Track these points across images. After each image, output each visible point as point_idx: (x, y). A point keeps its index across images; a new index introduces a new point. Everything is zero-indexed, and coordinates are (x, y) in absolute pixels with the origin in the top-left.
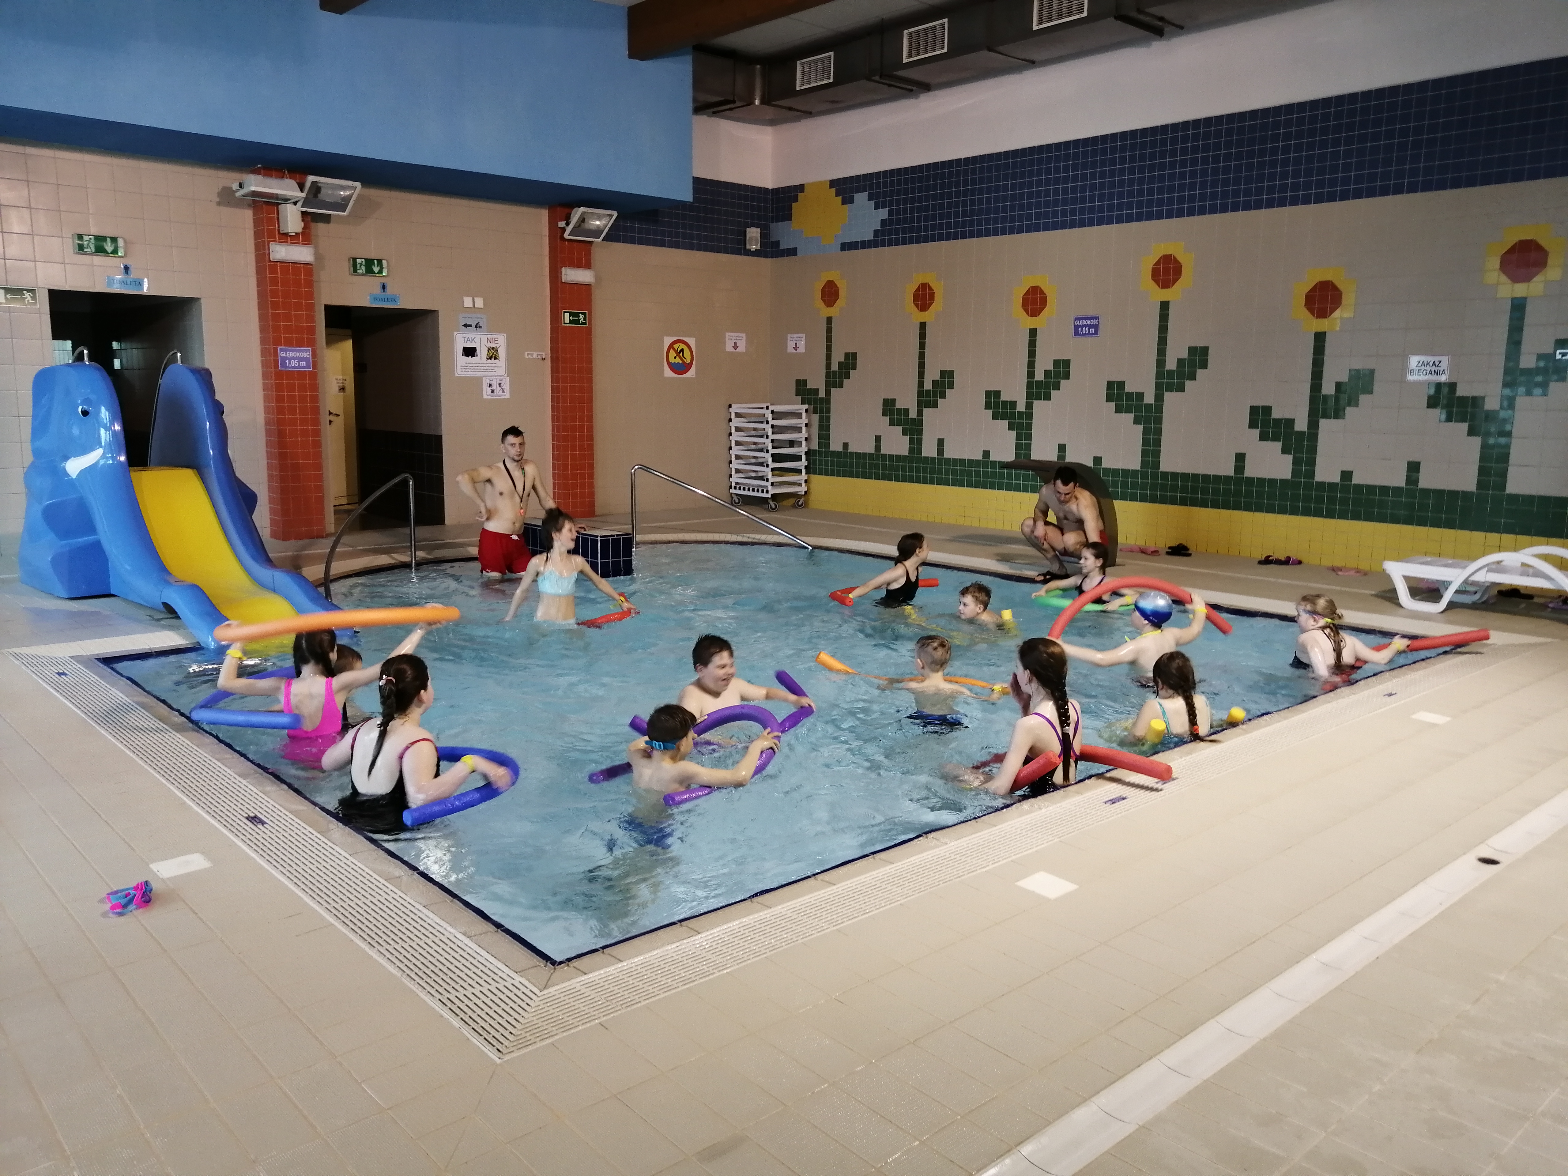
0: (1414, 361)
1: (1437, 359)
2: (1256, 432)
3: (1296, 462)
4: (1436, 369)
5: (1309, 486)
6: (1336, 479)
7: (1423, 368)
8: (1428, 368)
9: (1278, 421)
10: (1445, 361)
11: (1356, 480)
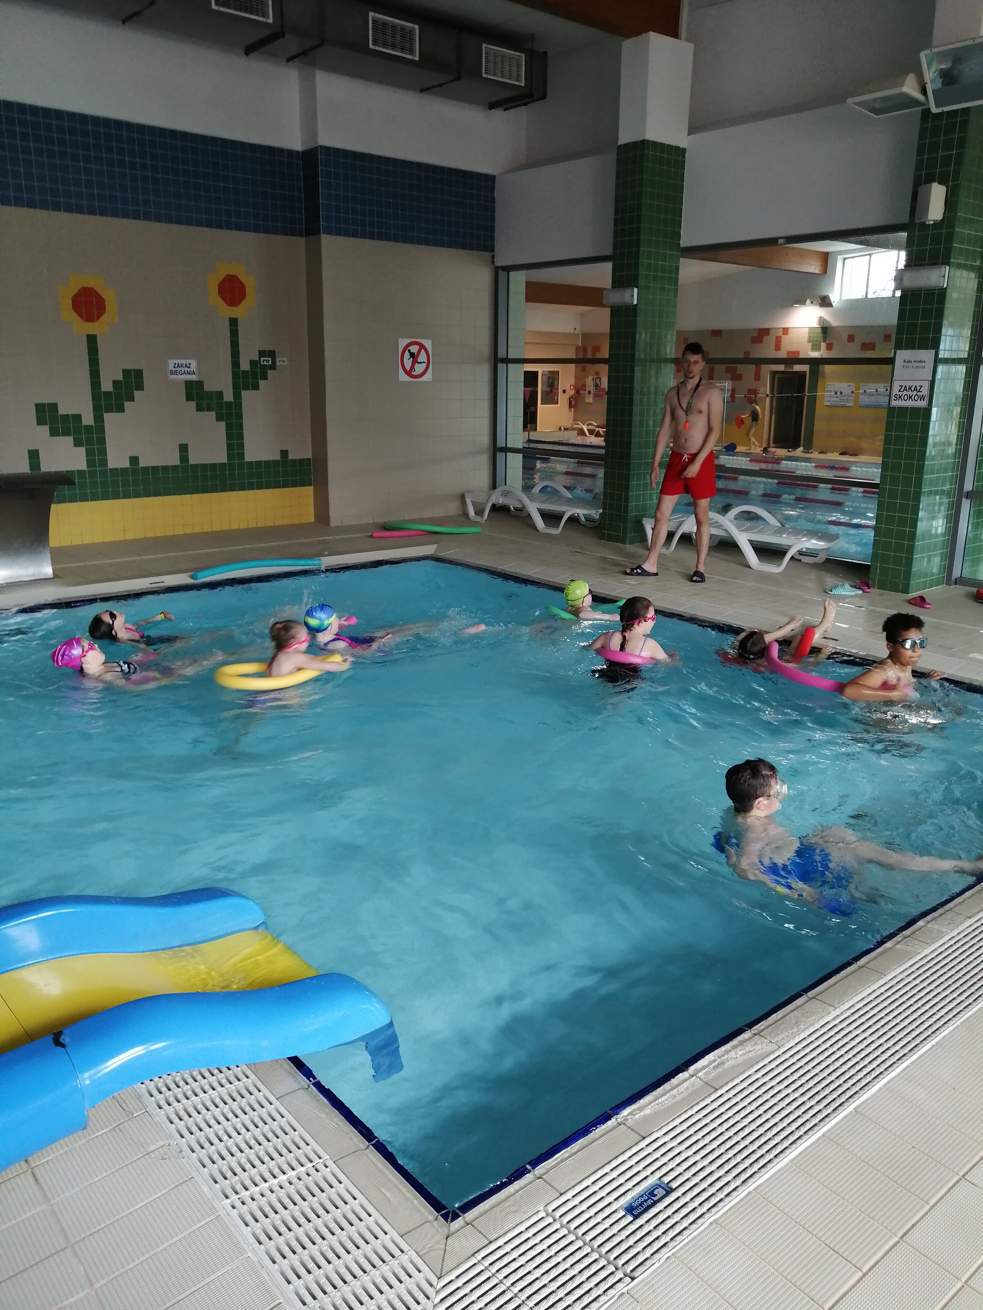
0: (171, 363)
1: (187, 362)
2: (46, 428)
3: (89, 453)
4: (188, 370)
5: (104, 473)
6: (127, 465)
7: (179, 369)
8: (183, 369)
9: (66, 417)
10: (194, 365)
11: (142, 464)
